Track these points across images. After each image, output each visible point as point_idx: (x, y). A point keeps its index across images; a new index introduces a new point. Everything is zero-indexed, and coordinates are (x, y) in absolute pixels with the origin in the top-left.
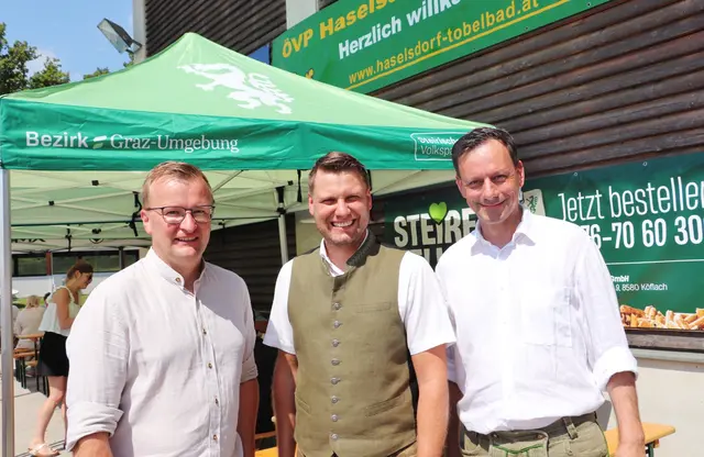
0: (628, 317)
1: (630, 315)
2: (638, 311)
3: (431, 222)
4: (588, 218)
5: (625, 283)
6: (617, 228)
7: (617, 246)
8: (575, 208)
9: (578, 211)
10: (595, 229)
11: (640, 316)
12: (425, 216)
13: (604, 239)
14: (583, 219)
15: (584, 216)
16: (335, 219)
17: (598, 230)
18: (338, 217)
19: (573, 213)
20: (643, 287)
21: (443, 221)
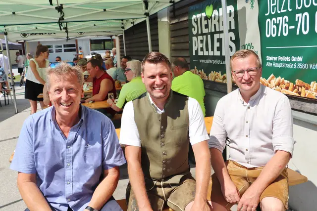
0: (300, 88)
1: (301, 87)
2: (306, 85)
3: (206, 18)
4: (282, 11)
5: (300, 62)
6: (298, 17)
7: (298, 33)
8: (275, 4)
9: (276, 6)
10: (285, 19)
11: (307, 89)
12: (204, 14)
13: (291, 27)
14: (279, 12)
15: (280, 10)
16: (155, 86)
17: (287, 21)
18: (157, 85)
19: (273, 7)
20: (311, 66)
21: (211, 17)
